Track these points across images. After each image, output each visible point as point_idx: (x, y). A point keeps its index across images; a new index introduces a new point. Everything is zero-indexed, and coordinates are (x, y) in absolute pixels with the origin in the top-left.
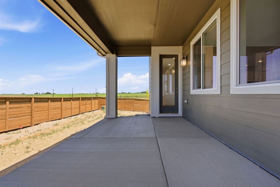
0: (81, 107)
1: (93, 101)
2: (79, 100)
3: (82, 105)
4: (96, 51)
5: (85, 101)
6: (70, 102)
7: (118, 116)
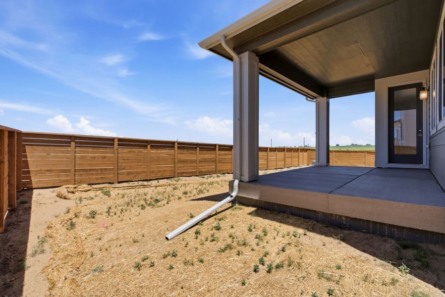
0: (287, 160)
1: (301, 154)
2: (284, 151)
3: (287, 158)
4: (305, 97)
5: (290, 153)
6: (275, 153)
7: (331, 164)
